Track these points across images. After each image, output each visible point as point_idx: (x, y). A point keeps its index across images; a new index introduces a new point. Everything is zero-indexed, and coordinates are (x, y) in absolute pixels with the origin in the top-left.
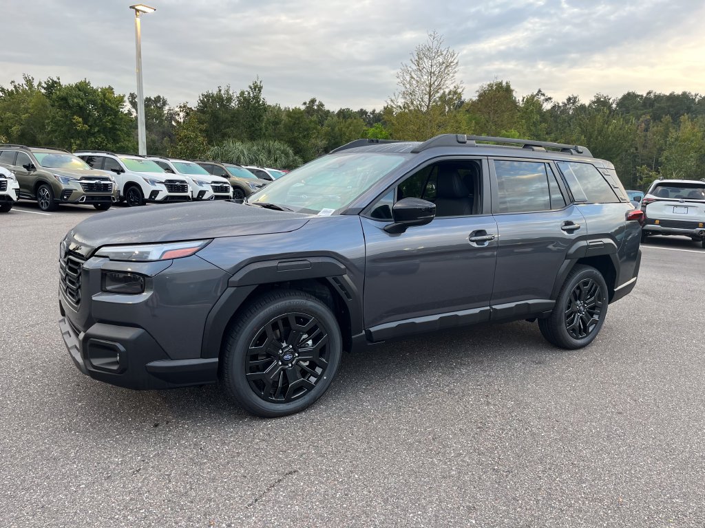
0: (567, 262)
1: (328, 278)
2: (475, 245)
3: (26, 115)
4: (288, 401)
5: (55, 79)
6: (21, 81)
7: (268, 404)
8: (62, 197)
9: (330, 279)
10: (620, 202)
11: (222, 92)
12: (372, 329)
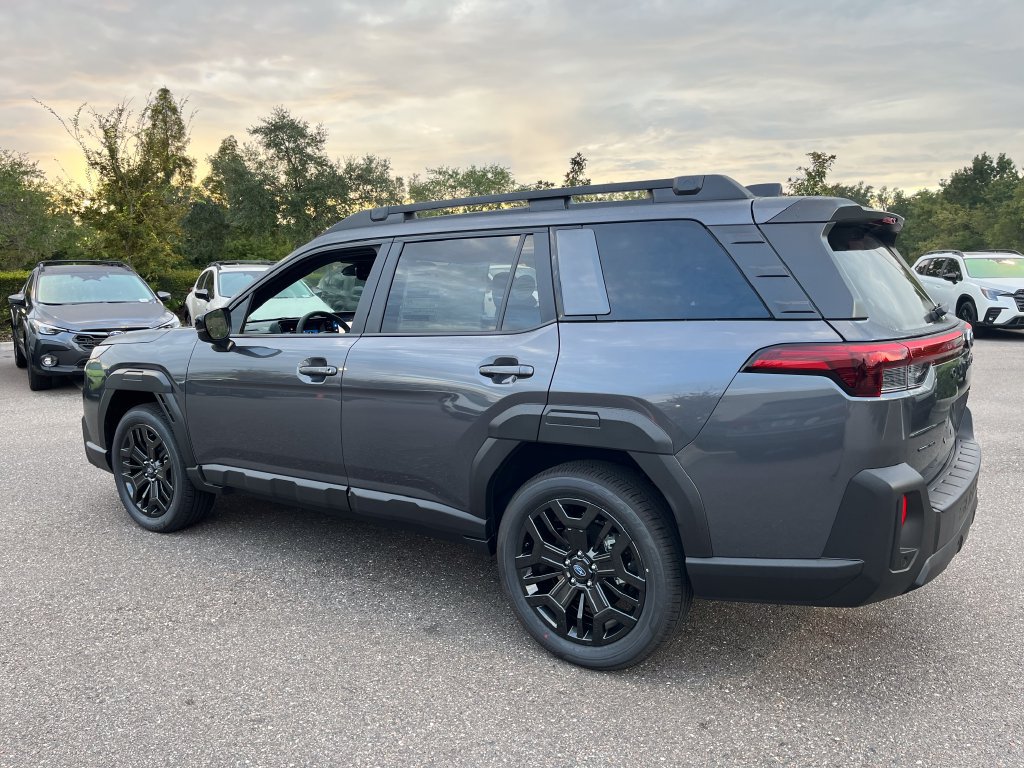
0: (490, 444)
1: (155, 394)
2: (307, 380)
7: (135, 510)
9: (157, 396)
10: (772, 318)
12: (204, 467)
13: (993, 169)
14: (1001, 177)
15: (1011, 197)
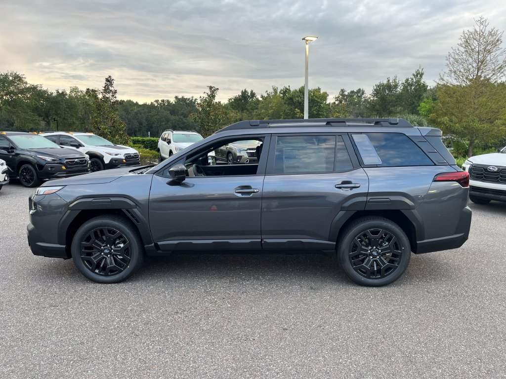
0: (342, 213)
1: (122, 209)
2: (239, 195)
3: (272, 111)
4: (106, 275)
5: (288, 87)
6: (271, 91)
7: (94, 274)
8: (237, 161)
9: (124, 211)
10: (435, 165)
11: (391, 81)
12: (159, 243)
13: (249, 96)
14: (252, 100)
15: (257, 109)
